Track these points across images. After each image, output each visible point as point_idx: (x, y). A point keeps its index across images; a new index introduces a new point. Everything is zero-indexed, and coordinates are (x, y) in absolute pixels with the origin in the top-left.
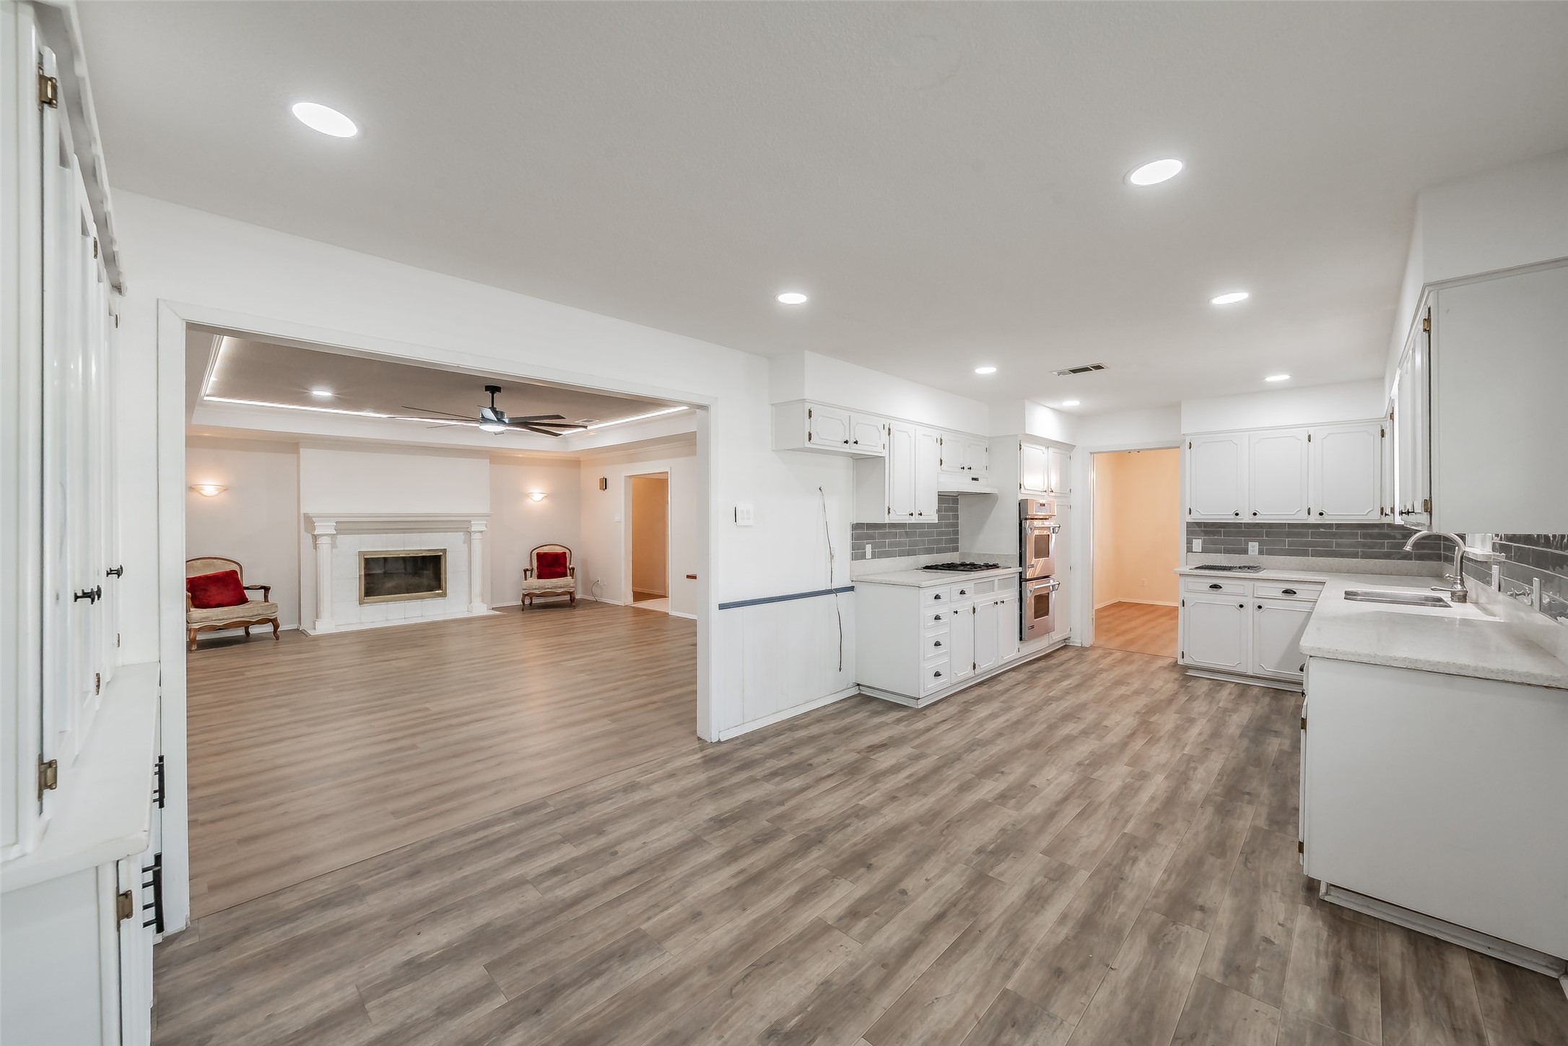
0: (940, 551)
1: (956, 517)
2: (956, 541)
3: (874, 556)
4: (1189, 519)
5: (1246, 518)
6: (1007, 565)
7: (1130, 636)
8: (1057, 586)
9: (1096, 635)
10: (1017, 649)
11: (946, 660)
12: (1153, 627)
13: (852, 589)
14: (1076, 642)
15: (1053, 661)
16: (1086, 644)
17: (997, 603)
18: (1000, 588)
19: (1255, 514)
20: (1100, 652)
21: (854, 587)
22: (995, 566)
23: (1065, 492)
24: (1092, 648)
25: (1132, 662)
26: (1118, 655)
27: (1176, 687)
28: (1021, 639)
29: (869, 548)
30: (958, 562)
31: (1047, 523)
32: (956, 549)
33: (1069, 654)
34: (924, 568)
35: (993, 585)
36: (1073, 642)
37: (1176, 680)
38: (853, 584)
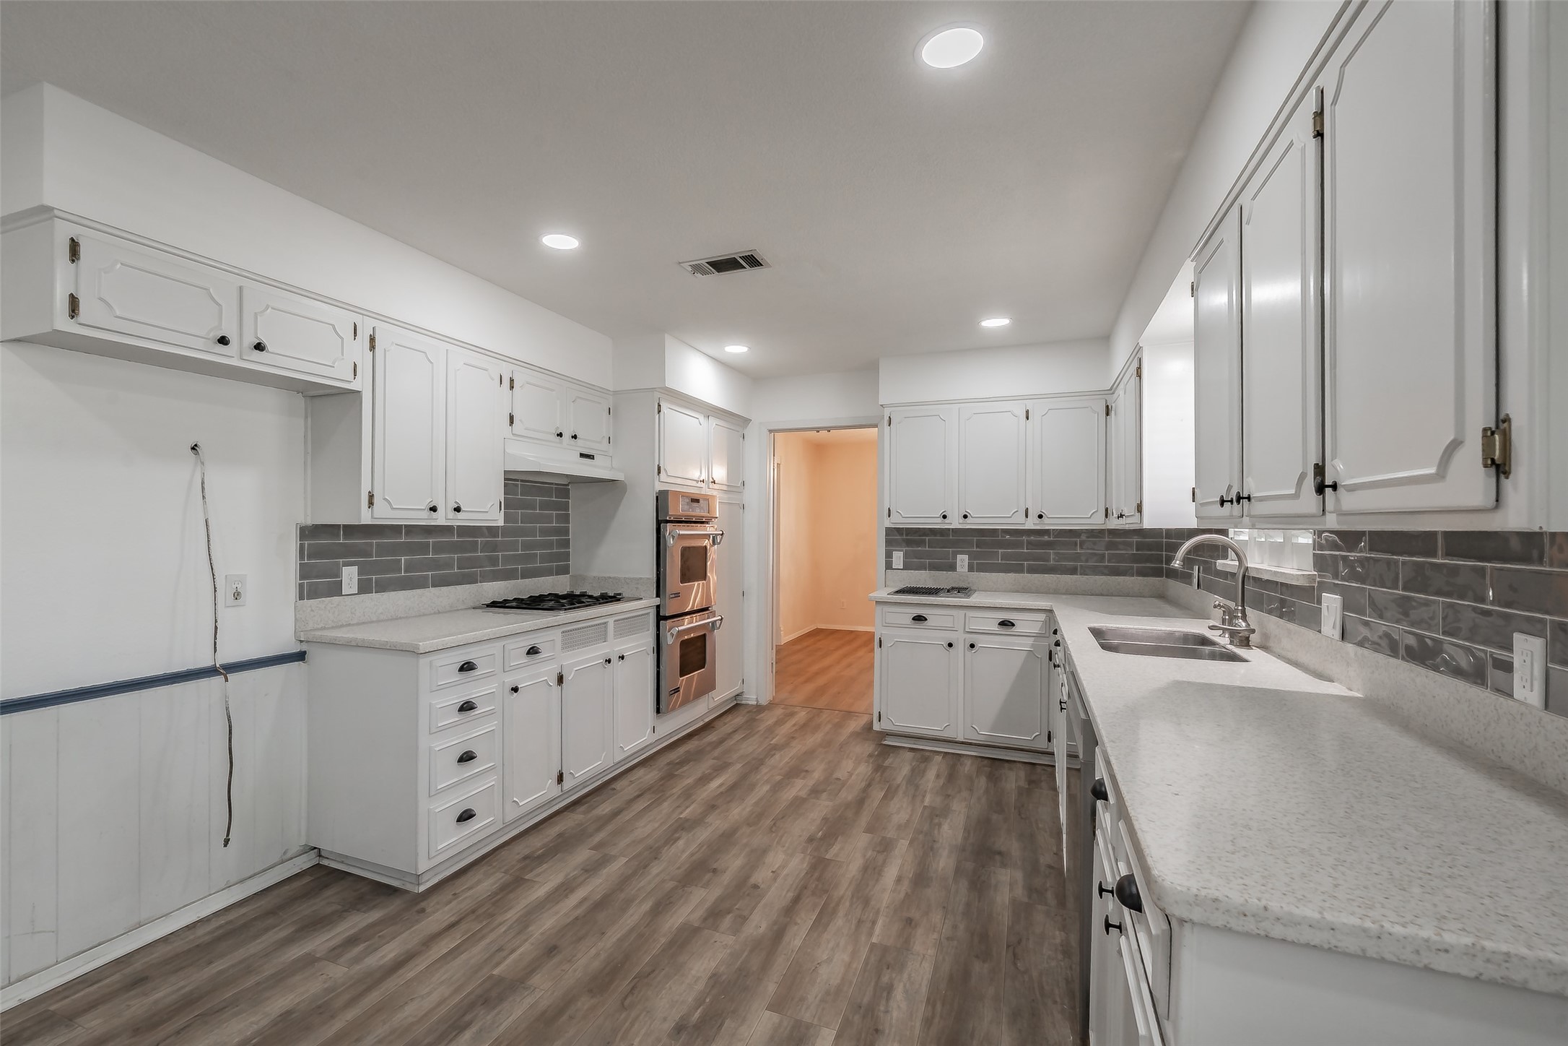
0: (527, 574)
1: (566, 518)
2: (566, 556)
3: (364, 588)
4: (888, 523)
5: (955, 523)
6: (637, 595)
7: (821, 681)
8: (718, 623)
9: (778, 686)
10: (649, 730)
11: (491, 781)
12: (849, 665)
13: (301, 656)
14: (751, 698)
15: (712, 737)
16: (763, 702)
17: (609, 661)
18: (616, 636)
19: (965, 517)
20: (779, 712)
21: (305, 652)
22: (615, 598)
23: (736, 487)
24: (771, 706)
25: (817, 728)
26: (802, 715)
27: (870, 768)
28: (658, 711)
29: (350, 576)
30: (562, 591)
31: (698, 530)
32: (564, 570)
33: (738, 720)
34: (488, 606)
35: (606, 631)
36: (748, 699)
37: (870, 756)
38: (304, 647)
